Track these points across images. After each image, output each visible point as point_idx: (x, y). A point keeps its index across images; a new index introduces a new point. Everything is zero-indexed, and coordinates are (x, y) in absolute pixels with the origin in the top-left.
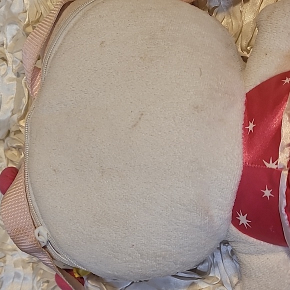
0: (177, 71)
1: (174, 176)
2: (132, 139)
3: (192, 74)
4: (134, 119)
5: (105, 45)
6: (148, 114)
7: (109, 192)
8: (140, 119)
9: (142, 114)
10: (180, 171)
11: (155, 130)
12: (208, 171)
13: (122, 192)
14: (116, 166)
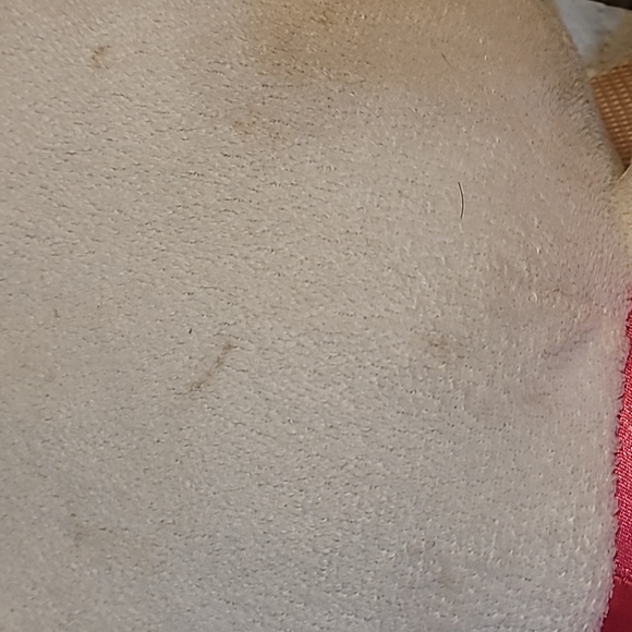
0: (370, 190)
1: (340, 594)
2: (187, 434)
3: (429, 208)
4: (196, 362)
5: (108, 59)
6: (252, 346)
7: (97, 610)
8: (219, 362)
9: (229, 347)
10: (364, 582)
11: (273, 413)
12: (471, 591)
13: (146, 620)
14: (123, 526)
